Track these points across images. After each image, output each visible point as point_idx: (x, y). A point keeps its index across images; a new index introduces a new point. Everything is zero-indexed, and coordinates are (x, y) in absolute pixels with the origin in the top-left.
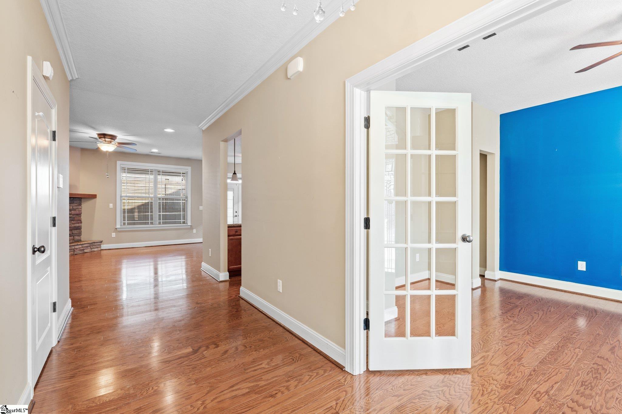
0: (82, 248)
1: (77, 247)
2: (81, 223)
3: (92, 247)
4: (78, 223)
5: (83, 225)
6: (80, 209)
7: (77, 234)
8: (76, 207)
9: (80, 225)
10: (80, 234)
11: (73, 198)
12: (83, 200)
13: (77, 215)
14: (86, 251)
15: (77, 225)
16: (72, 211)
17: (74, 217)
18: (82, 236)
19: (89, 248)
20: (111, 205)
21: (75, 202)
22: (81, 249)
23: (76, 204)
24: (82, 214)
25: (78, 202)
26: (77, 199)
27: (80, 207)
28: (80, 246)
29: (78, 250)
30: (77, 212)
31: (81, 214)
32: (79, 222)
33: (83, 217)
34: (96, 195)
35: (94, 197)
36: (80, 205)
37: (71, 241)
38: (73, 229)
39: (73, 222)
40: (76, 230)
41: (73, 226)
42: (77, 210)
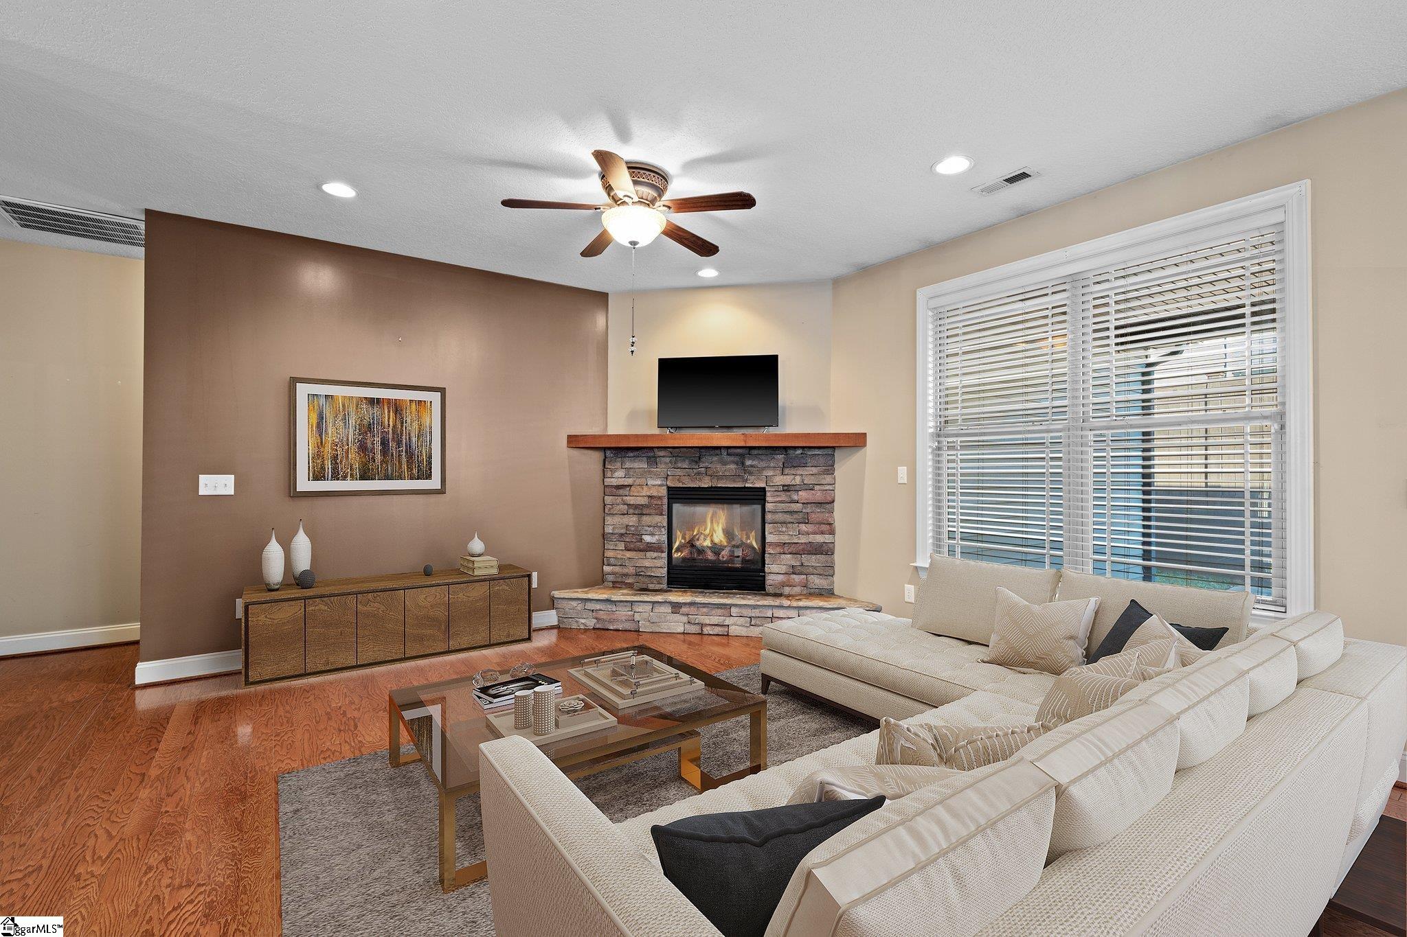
1: (781, 613)
2: (832, 532)
4: (822, 533)
5: (841, 541)
6: (828, 487)
7: (815, 568)
8: (812, 477)
9: (827, 538)
10: (828, 571)
11: (803, 448)
12: (837, 453)
13: (819, 504)
15: (819, 539)
16: (800, 493)
17: (808, 510)
18: (835, 578)
20: (903, 472)
21: (812, 462)
23: (815, 470)
24: (835, 504)
25: (822, 460)
26: (817, 452)
27: (828, 479)
28: (794, 613)
30: (818, 495)
31: (833, 501)
32: (825, 528)
33: (839, 516)
34: (863, 436)
35: (858, 441)
36: (830, 469)
37: (797, 590)
38: (803, 550)
39: (803, 527)
40: (814, 557)
41: (803, 540)
42: (817, 488)
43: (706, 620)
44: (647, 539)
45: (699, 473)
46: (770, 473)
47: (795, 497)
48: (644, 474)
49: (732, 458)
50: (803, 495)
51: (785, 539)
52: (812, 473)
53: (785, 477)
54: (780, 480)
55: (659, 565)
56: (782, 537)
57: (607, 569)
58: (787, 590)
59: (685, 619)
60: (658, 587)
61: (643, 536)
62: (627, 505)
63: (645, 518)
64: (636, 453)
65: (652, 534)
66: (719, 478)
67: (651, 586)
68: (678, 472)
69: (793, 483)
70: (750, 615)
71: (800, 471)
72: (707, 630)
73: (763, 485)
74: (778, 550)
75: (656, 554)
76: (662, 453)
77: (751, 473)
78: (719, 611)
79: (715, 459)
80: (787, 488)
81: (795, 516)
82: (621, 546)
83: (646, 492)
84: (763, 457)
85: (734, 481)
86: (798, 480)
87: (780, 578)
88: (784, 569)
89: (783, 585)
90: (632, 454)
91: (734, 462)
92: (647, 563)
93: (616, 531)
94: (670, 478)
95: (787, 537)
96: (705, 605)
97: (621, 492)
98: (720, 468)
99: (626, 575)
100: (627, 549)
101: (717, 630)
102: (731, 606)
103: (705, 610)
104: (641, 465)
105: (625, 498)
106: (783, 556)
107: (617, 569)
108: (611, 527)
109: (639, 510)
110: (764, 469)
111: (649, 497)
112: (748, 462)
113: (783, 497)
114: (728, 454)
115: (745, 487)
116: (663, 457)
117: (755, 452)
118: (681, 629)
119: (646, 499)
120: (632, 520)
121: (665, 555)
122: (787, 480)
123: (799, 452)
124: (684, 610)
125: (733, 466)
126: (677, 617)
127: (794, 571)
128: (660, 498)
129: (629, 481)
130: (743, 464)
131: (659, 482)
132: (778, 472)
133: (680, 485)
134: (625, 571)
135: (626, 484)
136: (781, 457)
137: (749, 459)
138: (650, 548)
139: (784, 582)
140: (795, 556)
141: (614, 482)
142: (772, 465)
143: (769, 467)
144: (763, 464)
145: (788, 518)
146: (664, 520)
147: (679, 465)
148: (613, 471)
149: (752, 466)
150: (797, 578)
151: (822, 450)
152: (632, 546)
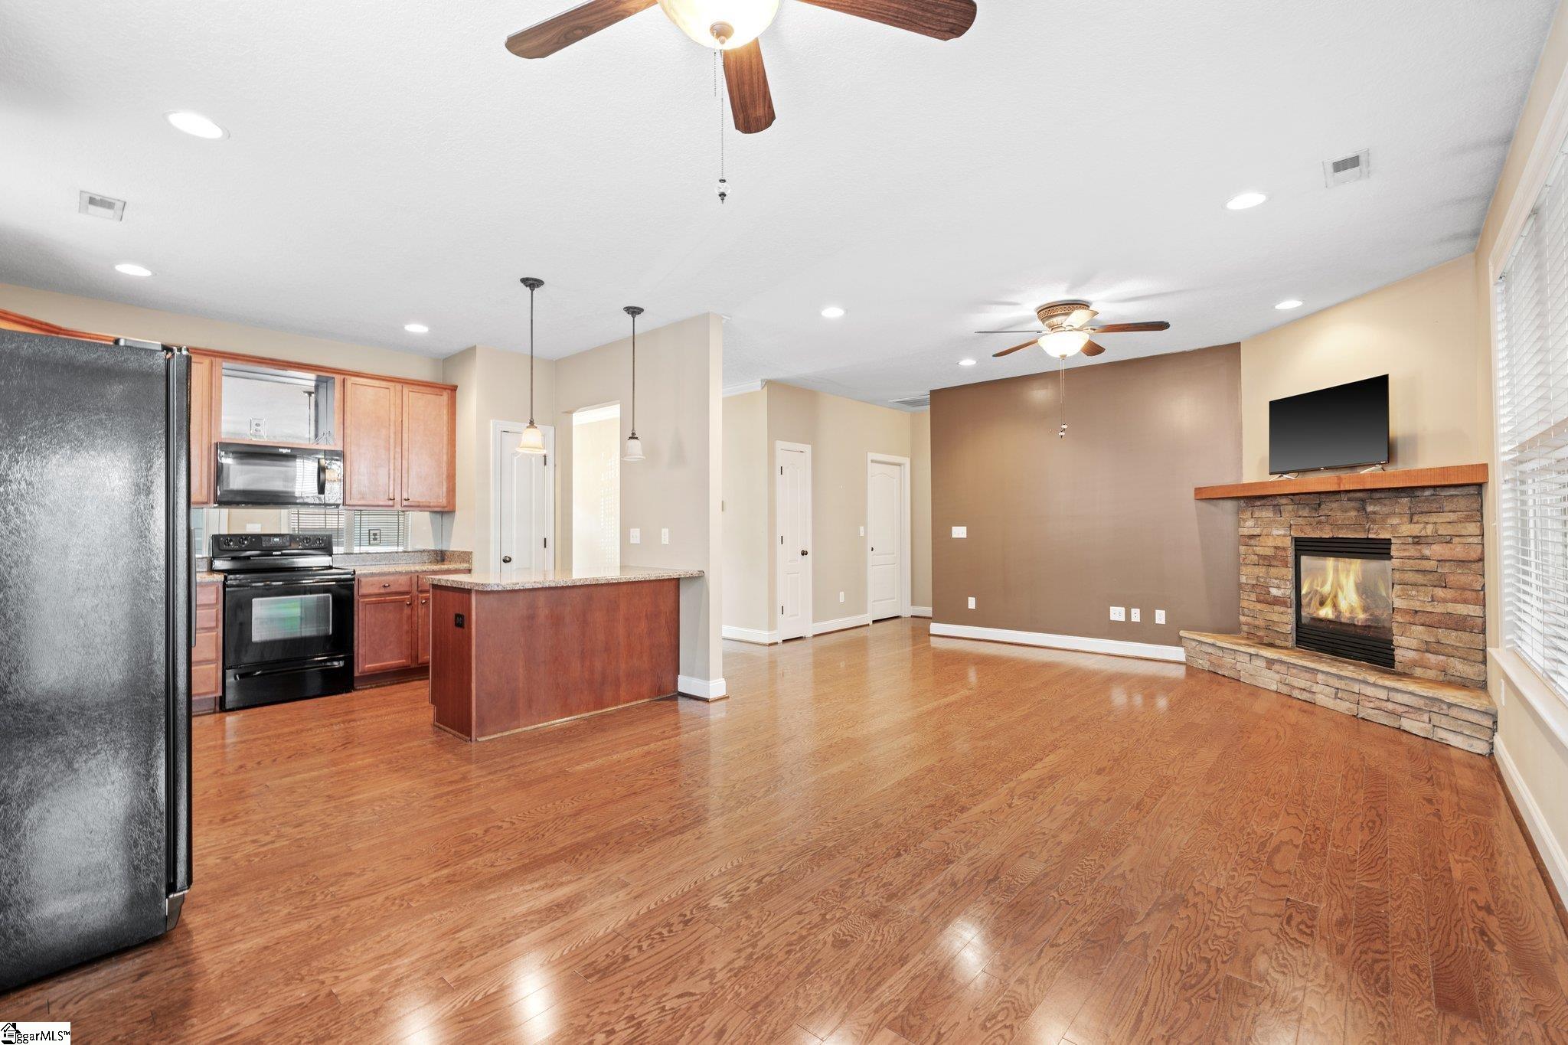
0: (1390, 706)
1: (1369, 691)
2: (1479, 602)
3: (1436, 719)
4: (1465, 602)
6: (1471, 540)
7: (1456, 648)
8: (1449, 526)
9: (1475, 610)
10: (1478, 655)
11: (1434, 487)
13: (1463, 562)
14: (1406, 724)
15: (1462, 609)
16: (1434, 546)
17: (1446, 570)
18: (1489, 667)
19: (1426, 717)
21: (1448, 506)
22: (1384, 705)
23: (1452, 517)
24: (1486, 563)
25: (1462, 503)
26: (1452, 492)
27: (1474, 529)
28: (1383, 694)
29: (1372, 705)
30: (1458, 551)
31: (1483, 560)
32: (1471, 595)
33: (1493, 581)
34: (1486, 468)
36: (1477, 515)
37: (1431, 674)
38: (1439, 621)
39: (1440, 592)
40: (1454, 633)
41: (1439, 608)
42: (1456, 540)
43: (1297, 682)
44: (1274, 591)
45: (1319, 523)
46: (1395, 521)
47: (1427, 552)
48: (1270, 524)
49: (1352, 504)
50: (1436, 550)
51: (1416, 605)
52: (1448, 520)
53: (1413, 526)
54: (1408, 529)
55: (1285, 621)
56: (1412, 603)
57: (1242, 619)
58: (1418, 671)
59: (1277, 677)
60: (1284, 644)
61: (1271, 590)
62: (1258, 555)
63: (1272, 570)
64: (1263, 502)
65: (1278, 587)
66: (1340, 527)
67: (1278, 642)
68: (1300, 521)
69: (1423, 533)
70: (1337, 686)
71: (1433, 518)
72: (1296, 694)
73: (1387, 536)
74: (1408, 618)
75: (1282, 609)
76: (1284, 501)
77: (1374, 522)
78: (1308, 675)
79: (1335, 505)
80: (1417, 541)
81: (1430, 577)
82: (1253, 597)
83: (1270, 542)
84: (1386, 502)
85: (1355, 531)
86: (1430, 529)
87: (1411, 655)
88: (1414, 644)
89: (1415, 664)
90: (1259, 503)
91: (1354, 509)
92: (1275, 617)
93: (1249, 582)
94: (1293, 527)
95: (1418, 603)
96: (1295, 666)
97: (1252, 542)
98: (1339, 516)
99: (1257, 627)
100: (1259, 601)
101: (1305, 696)
102: (1318, 671)
103: (1295, 671)
104: (1267, 514)
105: (1255, 548)
106: (1414, 627)
107: (1250, 620)
108: (1244, 577)
109: (1267, 561)
110: (1388, 515)
111: (1276, 548)
112: (1370, 509)
113: (1412, 551)
114: (1349, 500)
115: (1368, 539)
116: (1286, 504)
117: (1377, 495)
118: (1274, 687)
119: (1272, 550)
120: (1261, 571)
121: (1292, 611)
122: (1415, 529)
123: (1427, 493)
124: (1276, 667)
125: (1353, 513)
126: (1271, 674)
127: (1427, 648)
128: (1284, 549)
129: (1257, 531)
130: (1364, 509)
131: (1282, 532)
132: (1406, 519)
133: (1302, 535)
134: (1257, 623)
135: (1255, 533)
136: (1405, 500)
137: (1370, 504)
138: (1277, 601)
139: (1416, 661)
140: (1430, 629)
141: (1245, 532)
142: (1397, 511)
143: (1393, 514)
144: (1385, 510)
145: (1419, 578)
146: (1290, 573)
147: (1300, 513)
148: (1245, 521)
149: (1374, 513)
150: (1432, 658)
151: (1460, 489)
152: (1262, 598)
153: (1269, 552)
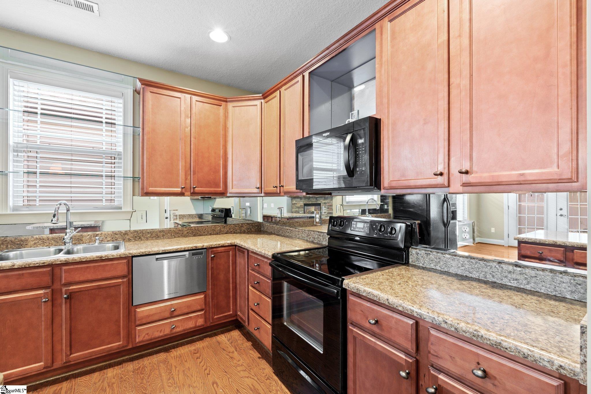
153: (299, 206)
